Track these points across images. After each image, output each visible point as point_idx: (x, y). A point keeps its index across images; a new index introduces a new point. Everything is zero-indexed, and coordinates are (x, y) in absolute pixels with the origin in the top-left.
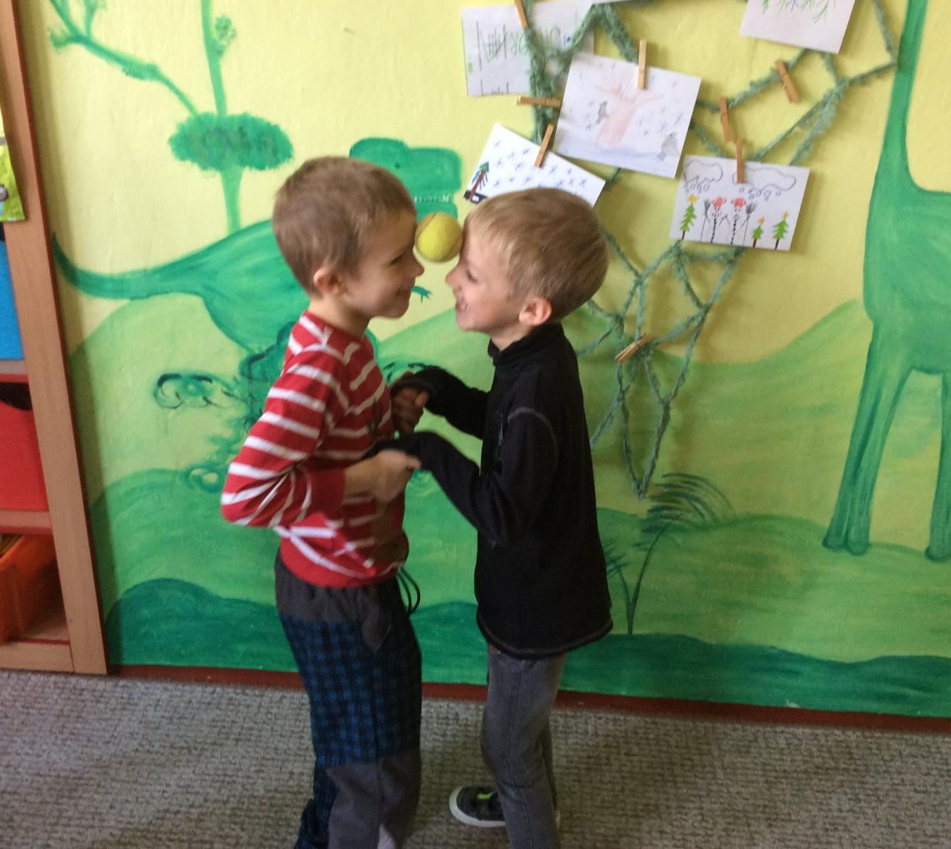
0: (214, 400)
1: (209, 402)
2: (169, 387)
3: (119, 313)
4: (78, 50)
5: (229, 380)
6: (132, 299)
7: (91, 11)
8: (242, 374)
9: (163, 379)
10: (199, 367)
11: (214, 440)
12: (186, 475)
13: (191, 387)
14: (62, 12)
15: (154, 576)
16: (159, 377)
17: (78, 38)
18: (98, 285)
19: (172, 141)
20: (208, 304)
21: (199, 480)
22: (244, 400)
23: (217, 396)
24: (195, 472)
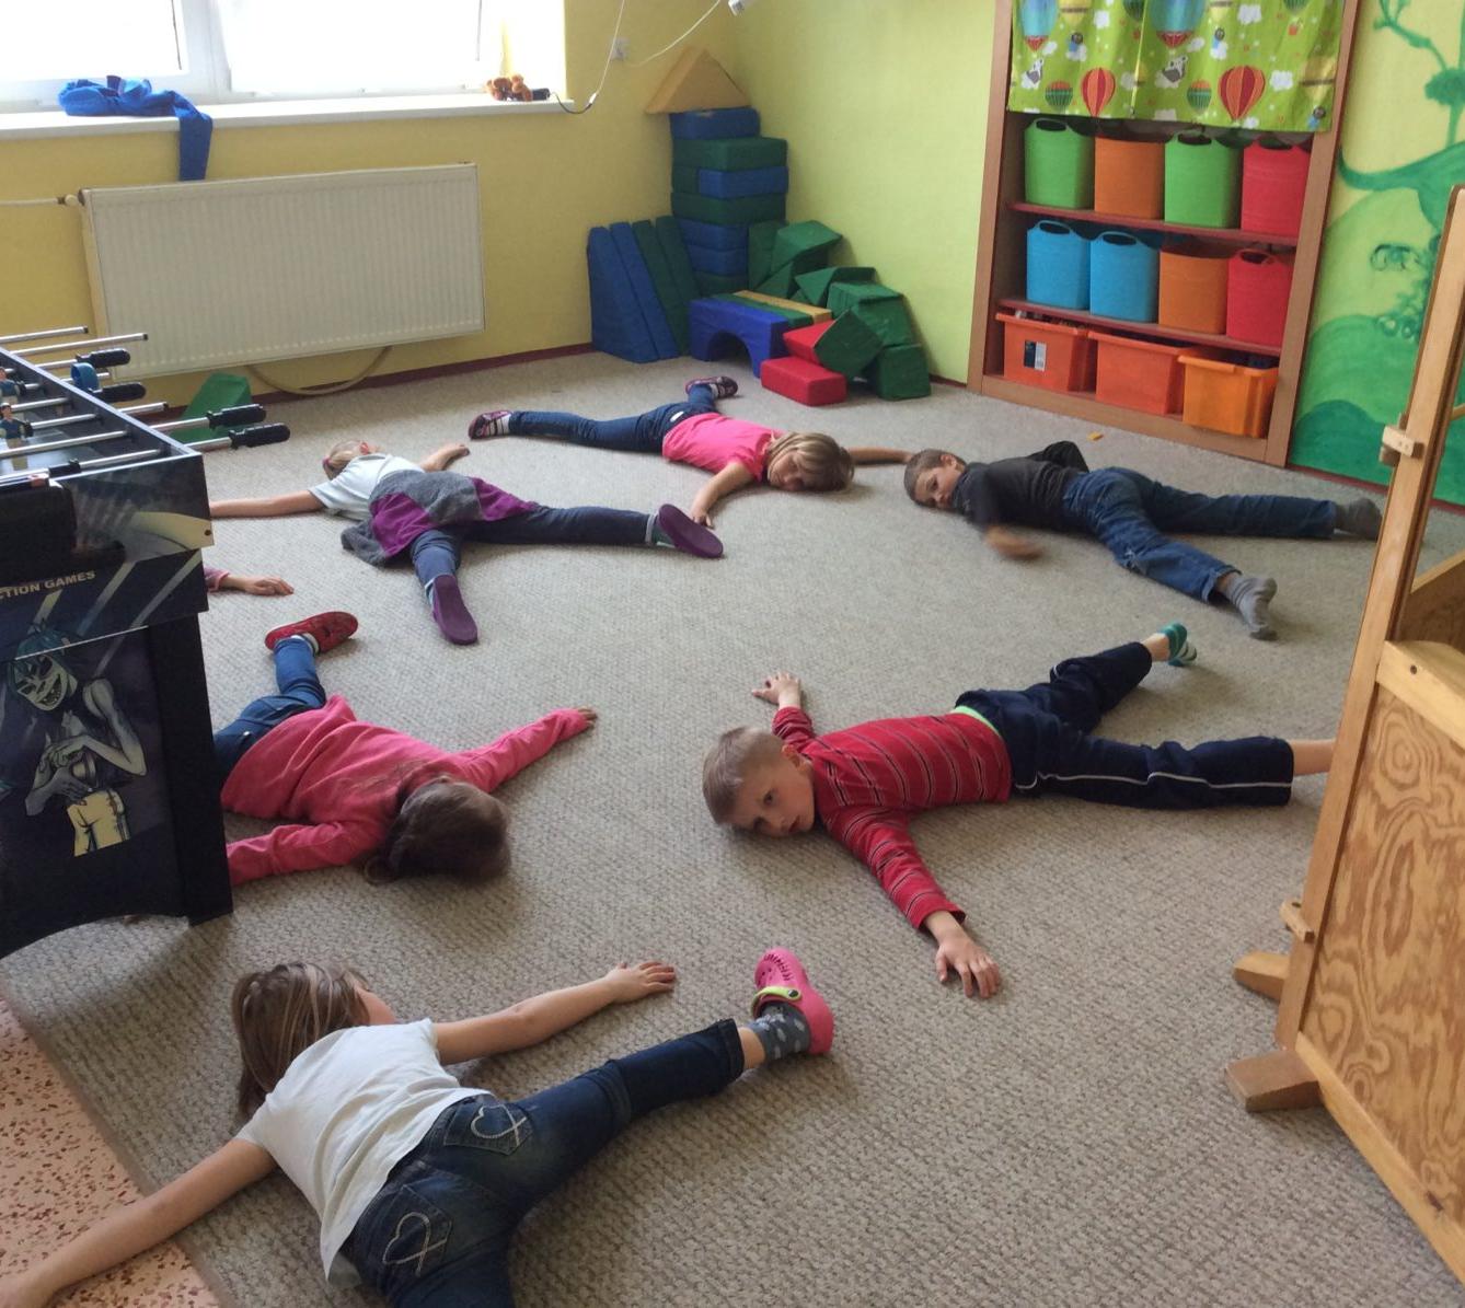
0: (1407, 265)
1: (1403, 267)
2: (1382, 254)
3: (1365, 201)
4: (1388, 32)
5: (1420, 252)
6: (1378, 189)
7: (1401, 6)
8: (1430, 247)
9: (1380, 248)
10: (1405, 240)
11: (1399, 296)
12: (1375, 320)
13: (1395, 255)
14: (1384, 8)
15: (1337, 398)
16: (1376, 246)
17: (1390, 23)
18: (1357, 180)
19: (1428, 86)
20: (1420, 196)
21: (1383, 325)
22: (1427, 268)
23: (1410, 264)
24: (1382, 319)
